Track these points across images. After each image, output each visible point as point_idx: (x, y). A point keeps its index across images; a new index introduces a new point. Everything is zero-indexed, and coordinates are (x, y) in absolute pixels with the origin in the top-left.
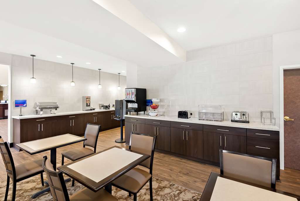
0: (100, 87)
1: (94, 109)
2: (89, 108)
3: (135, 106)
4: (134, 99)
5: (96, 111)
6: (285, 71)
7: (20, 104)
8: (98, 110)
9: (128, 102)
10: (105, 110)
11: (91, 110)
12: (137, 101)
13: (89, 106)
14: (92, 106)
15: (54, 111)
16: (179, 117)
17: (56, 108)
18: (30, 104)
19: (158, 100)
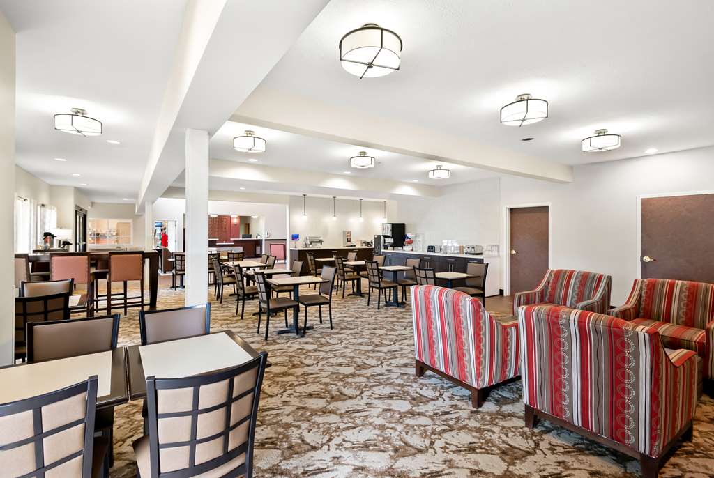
0: (361, 220)
1: (355, 246)
2: (349, 244)
3: (391, 241)
4: (389, 233)
5: (357, 247)
6: (512, 211)
7: (295, 237)
8: (358, 246)
9: (385, 236)
10: (366, 247)
11: (352, 246)
12: (393, 236)
13: (350, 241)
14: (353, 242)
15: (319, 245)
16: (428, 251)
17: (321, 242)
18: (302, 238)
19: (414, 236)
